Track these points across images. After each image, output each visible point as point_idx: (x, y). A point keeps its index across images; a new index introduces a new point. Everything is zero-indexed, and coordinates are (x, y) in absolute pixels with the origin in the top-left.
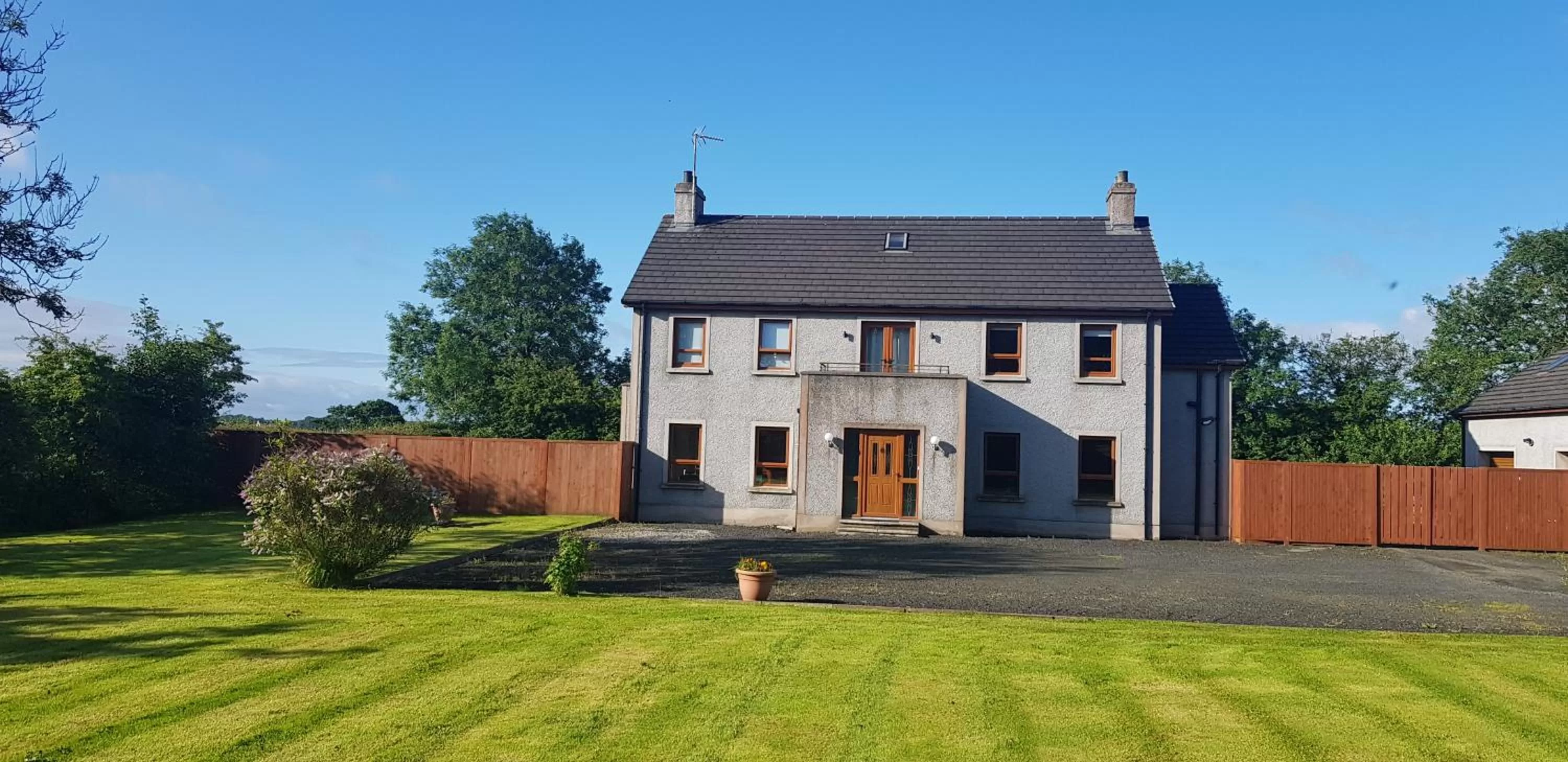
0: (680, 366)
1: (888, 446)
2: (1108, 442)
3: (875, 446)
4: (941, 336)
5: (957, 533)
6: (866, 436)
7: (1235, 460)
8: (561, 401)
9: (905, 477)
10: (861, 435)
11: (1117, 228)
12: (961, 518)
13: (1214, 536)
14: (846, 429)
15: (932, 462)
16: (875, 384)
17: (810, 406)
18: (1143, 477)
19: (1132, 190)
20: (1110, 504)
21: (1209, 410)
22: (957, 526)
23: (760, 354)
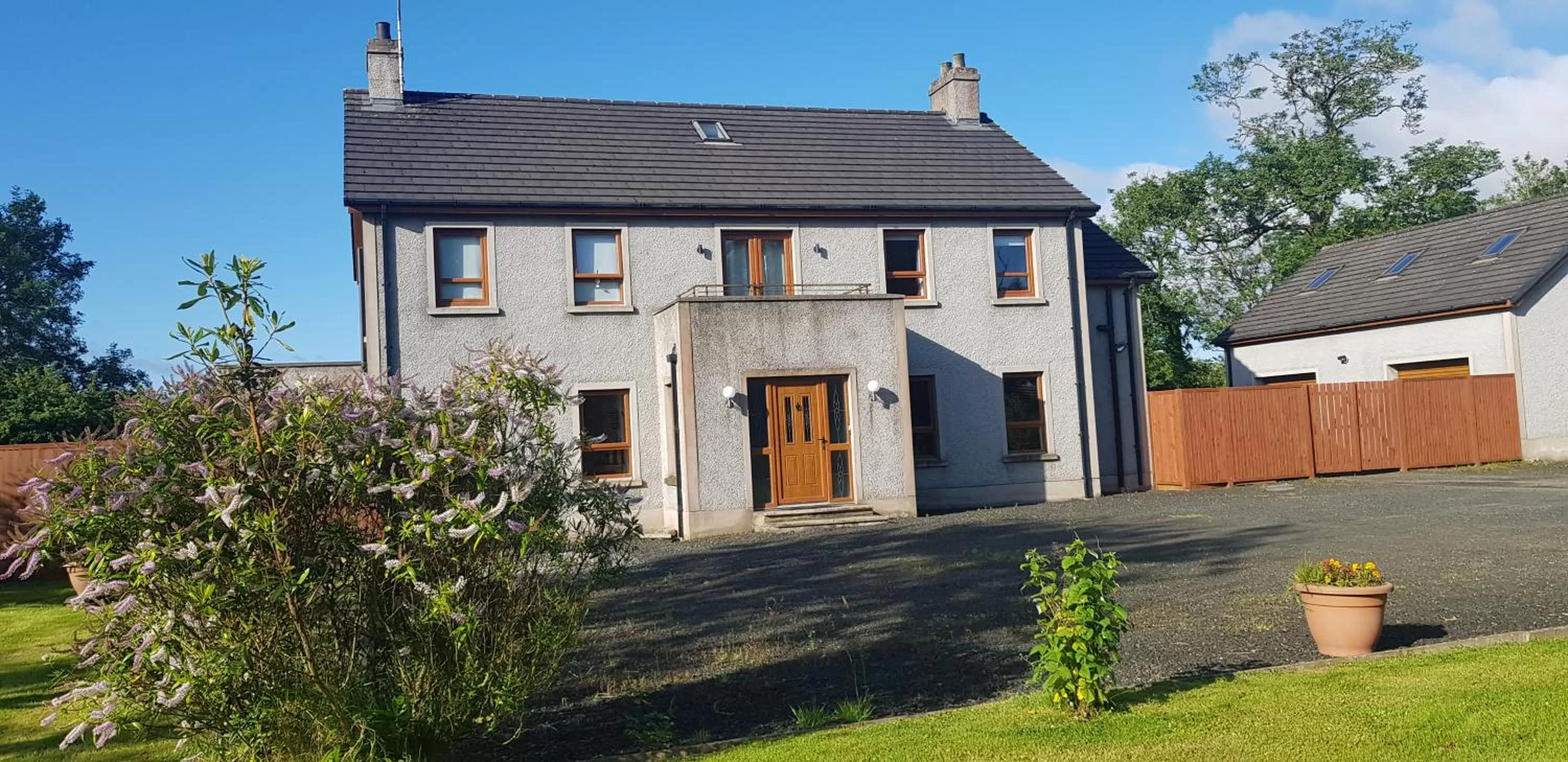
0: (449, 305)
1: (805, 400)
2: (1033, 377)
3: (788, 401)
4: (827, 249)
5: (909, 513)
6: (774, 388)
7: (1151, 393)
8: (43, 415)
9: (832, 442)
10: (768, 388)
11: (962, 122)
12: (913, 492)
13: (1137, 486)
14: (748, 379)
15: (869, 417)
16: (784, 310)
17: (695, 349)
18: (1077, 420)
19: (975, 77)
20: (1043, 458)
21: (1121, 335)
22: (908, 503)
23: (576, 280)
